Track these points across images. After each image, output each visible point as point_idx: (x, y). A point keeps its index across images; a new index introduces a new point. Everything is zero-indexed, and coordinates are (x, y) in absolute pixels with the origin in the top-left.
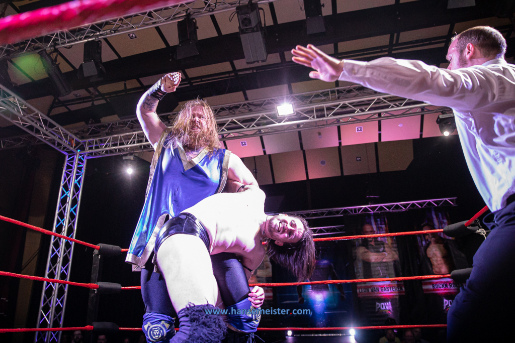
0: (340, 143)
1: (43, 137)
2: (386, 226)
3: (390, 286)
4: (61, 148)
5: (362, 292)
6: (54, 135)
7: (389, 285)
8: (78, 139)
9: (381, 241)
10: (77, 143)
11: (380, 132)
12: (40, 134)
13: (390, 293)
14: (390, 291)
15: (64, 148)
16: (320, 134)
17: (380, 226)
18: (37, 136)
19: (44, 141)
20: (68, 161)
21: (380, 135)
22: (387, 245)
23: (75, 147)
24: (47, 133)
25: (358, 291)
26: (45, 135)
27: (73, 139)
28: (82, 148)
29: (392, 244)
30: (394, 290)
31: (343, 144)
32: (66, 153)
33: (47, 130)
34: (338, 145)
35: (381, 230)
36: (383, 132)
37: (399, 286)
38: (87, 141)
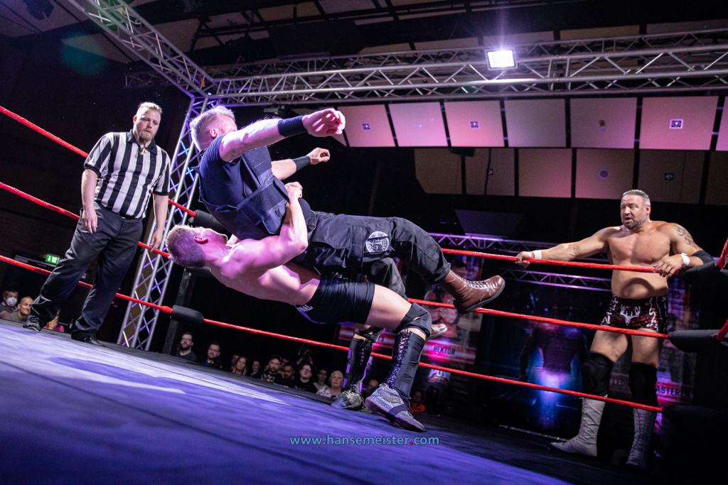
0: (637, 144)
1: (162, 68)
2: (686, 293)
3: (668, 387)
4: (185, 87)
5: (617, 384)
6: (177, 68)
7: (667, 384)
8: (209, 78)
9: (671, 314)
10: (208, 83)
11: (716, 133)
12: (158, 64)
13: (665, 397)
14: (666, 394)
15: (190, 88)
16: (602, 123)
17: (676, 290)
18: (153, 65)
19: (163, 74)
20: (194, 106)
21: (714, 139)
22: (681, 323)
23: (203, 88)
24: (165, 62)
25: (611, 382)
26: (163, 65)
27: (202, 77)
28: (214, 92)
29: (690, 322)
30: (674, 393)
31: (642, 146)
32: (192, 96)
33: (165, 58)
34: (631, 146)
35: (677, 296)
36: (721, 134)
37: (683, 389)
38: (221, 81)
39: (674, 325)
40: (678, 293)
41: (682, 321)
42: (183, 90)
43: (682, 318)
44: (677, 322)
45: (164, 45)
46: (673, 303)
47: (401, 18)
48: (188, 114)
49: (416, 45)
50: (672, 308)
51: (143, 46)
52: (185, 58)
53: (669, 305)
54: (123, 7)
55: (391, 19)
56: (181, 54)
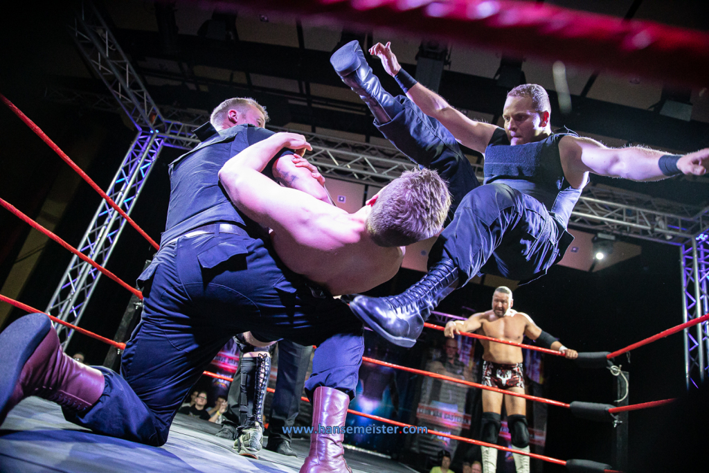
2: (472, 347)
5: (423, 413)
8: (161, 117)
14: (454, 421)
17: (466, 345)
25: (418, 410)
30: (459, 420)
32: (140, 129)
35: (466, 349)
37: (465, 418)
39: (463, 370)
40: (467, 347)
41: (468, 368)
43: (468, 365)
44: (465, 368)
46: (463, 354)
47: (314, 105)
49: (318, 129)
50: (463, 358)
53: (461, 356)
55: (305, 104)
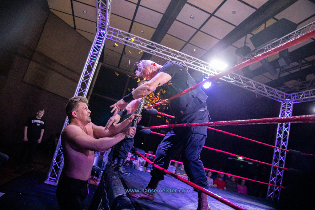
8: (287, 94)
18: (264, 95)
19: (269, 97)
20: (283, 105)
27: (284, 94)
32: (281, 102)
33: (268, 92)
38: (292, 94)
42: (278, 100)
45: (267, 88)
48: (281, 109)
51: (259, 91)
52: (276, 90)
54: (251, 81)
56: (274, 89)
